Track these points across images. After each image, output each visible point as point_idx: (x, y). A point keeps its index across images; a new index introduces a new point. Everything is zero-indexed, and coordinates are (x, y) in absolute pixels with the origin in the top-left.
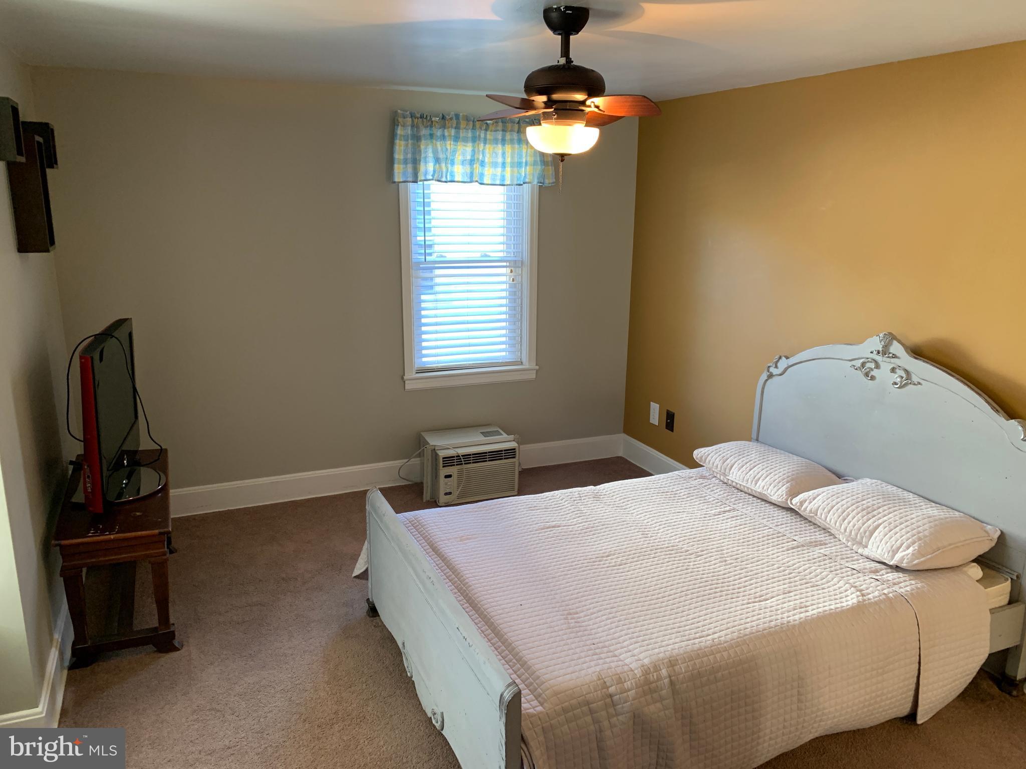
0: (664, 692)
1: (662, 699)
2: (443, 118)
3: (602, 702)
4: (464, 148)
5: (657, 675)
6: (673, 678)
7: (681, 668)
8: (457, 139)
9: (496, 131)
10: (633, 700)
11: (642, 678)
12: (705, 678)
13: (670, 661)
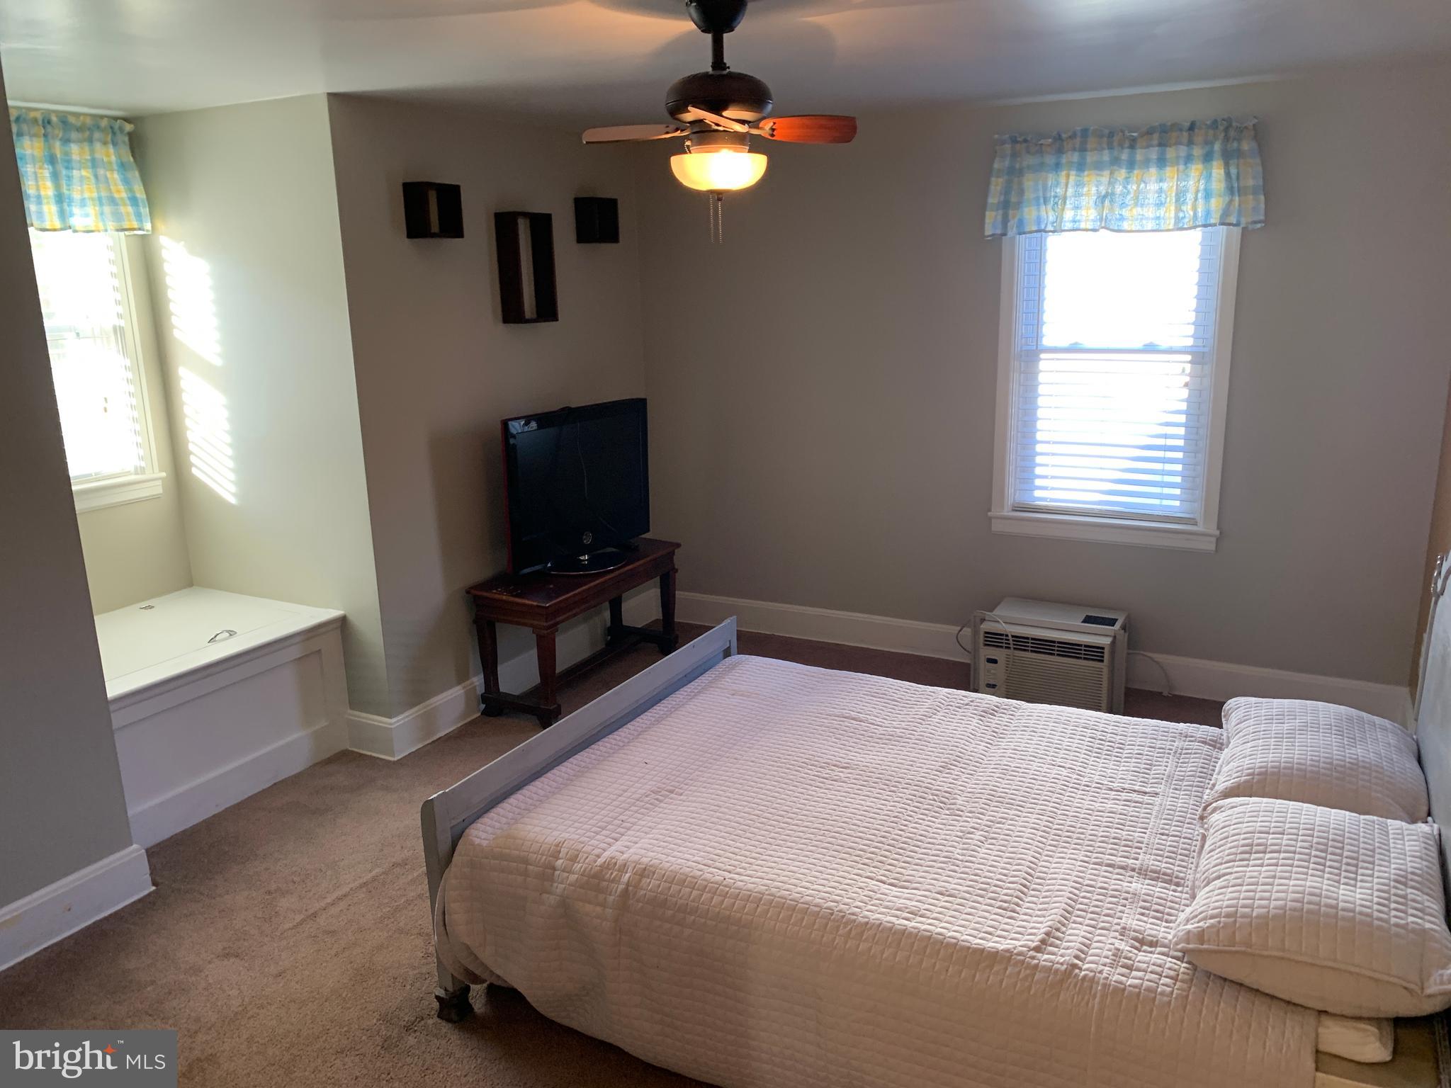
0: (611, 898)
1: (603, 905)
2: (1059, 138)
3: (541, 869)
4: (1098, 178)
5: (617, 875)
6: (630, 888)
7: (650, 884)
8: (1081, 167)
9: (1148, 147)
10: (569, 885)
11: (599, 868)
12: (670, 913)
13: (645, 869)
